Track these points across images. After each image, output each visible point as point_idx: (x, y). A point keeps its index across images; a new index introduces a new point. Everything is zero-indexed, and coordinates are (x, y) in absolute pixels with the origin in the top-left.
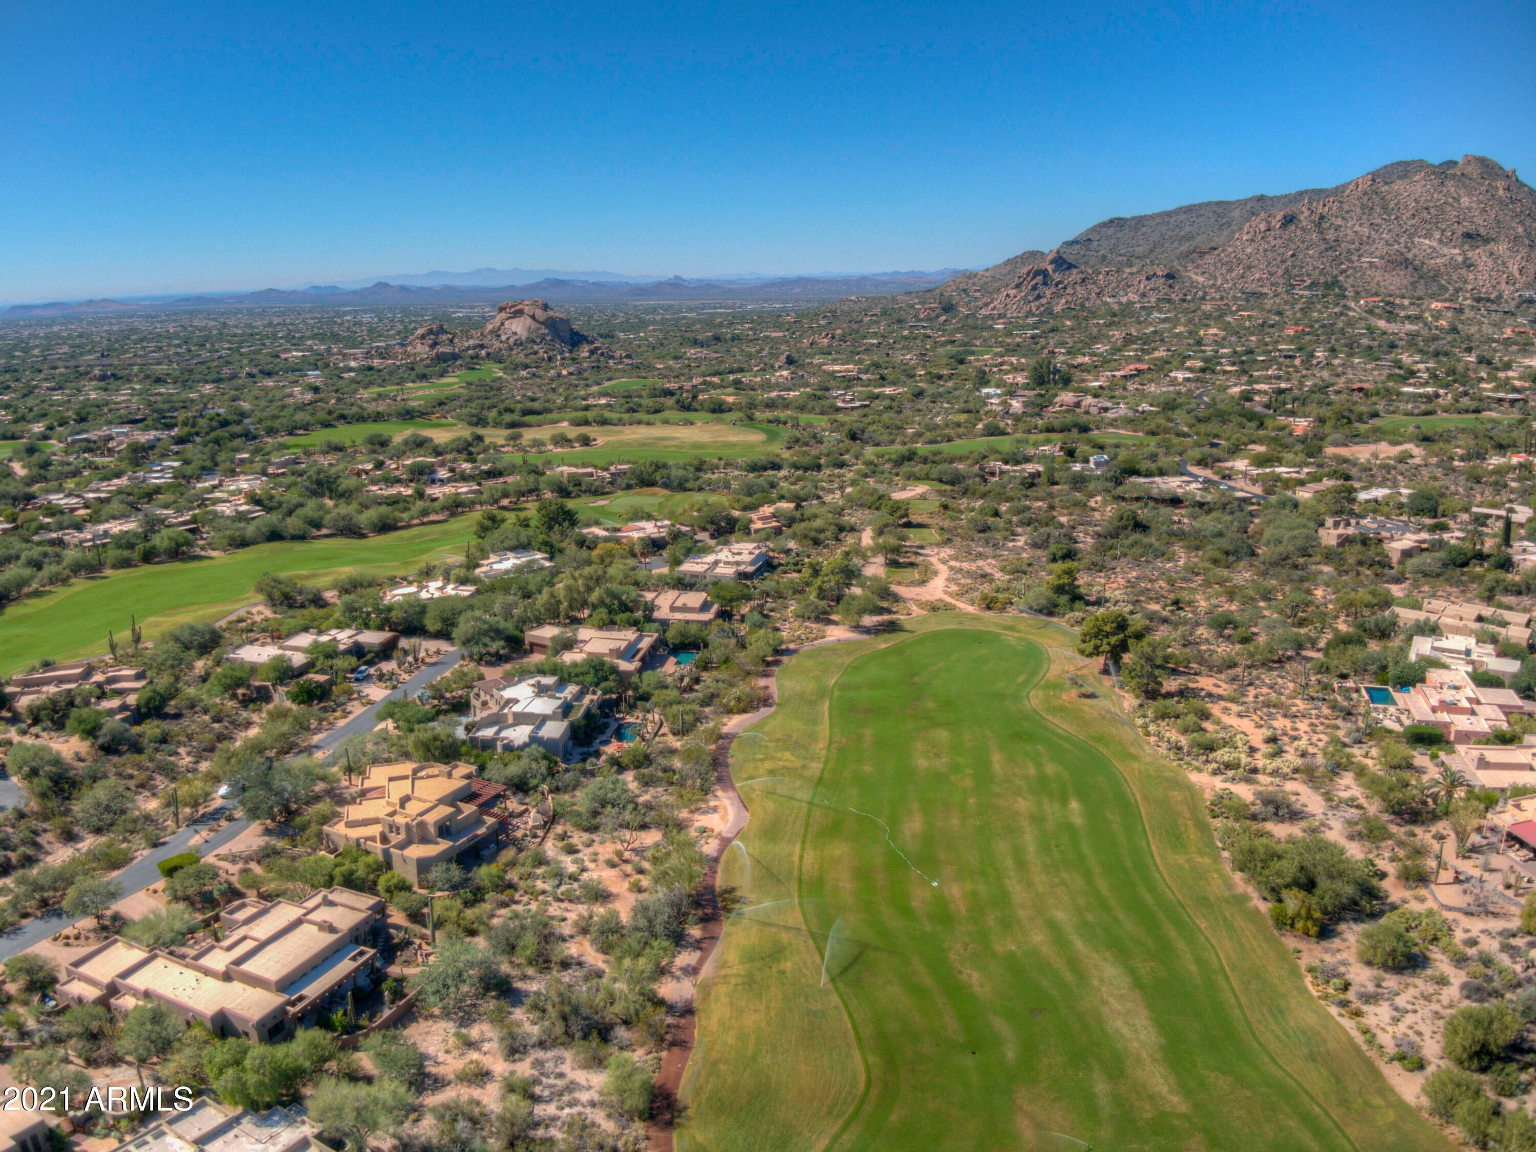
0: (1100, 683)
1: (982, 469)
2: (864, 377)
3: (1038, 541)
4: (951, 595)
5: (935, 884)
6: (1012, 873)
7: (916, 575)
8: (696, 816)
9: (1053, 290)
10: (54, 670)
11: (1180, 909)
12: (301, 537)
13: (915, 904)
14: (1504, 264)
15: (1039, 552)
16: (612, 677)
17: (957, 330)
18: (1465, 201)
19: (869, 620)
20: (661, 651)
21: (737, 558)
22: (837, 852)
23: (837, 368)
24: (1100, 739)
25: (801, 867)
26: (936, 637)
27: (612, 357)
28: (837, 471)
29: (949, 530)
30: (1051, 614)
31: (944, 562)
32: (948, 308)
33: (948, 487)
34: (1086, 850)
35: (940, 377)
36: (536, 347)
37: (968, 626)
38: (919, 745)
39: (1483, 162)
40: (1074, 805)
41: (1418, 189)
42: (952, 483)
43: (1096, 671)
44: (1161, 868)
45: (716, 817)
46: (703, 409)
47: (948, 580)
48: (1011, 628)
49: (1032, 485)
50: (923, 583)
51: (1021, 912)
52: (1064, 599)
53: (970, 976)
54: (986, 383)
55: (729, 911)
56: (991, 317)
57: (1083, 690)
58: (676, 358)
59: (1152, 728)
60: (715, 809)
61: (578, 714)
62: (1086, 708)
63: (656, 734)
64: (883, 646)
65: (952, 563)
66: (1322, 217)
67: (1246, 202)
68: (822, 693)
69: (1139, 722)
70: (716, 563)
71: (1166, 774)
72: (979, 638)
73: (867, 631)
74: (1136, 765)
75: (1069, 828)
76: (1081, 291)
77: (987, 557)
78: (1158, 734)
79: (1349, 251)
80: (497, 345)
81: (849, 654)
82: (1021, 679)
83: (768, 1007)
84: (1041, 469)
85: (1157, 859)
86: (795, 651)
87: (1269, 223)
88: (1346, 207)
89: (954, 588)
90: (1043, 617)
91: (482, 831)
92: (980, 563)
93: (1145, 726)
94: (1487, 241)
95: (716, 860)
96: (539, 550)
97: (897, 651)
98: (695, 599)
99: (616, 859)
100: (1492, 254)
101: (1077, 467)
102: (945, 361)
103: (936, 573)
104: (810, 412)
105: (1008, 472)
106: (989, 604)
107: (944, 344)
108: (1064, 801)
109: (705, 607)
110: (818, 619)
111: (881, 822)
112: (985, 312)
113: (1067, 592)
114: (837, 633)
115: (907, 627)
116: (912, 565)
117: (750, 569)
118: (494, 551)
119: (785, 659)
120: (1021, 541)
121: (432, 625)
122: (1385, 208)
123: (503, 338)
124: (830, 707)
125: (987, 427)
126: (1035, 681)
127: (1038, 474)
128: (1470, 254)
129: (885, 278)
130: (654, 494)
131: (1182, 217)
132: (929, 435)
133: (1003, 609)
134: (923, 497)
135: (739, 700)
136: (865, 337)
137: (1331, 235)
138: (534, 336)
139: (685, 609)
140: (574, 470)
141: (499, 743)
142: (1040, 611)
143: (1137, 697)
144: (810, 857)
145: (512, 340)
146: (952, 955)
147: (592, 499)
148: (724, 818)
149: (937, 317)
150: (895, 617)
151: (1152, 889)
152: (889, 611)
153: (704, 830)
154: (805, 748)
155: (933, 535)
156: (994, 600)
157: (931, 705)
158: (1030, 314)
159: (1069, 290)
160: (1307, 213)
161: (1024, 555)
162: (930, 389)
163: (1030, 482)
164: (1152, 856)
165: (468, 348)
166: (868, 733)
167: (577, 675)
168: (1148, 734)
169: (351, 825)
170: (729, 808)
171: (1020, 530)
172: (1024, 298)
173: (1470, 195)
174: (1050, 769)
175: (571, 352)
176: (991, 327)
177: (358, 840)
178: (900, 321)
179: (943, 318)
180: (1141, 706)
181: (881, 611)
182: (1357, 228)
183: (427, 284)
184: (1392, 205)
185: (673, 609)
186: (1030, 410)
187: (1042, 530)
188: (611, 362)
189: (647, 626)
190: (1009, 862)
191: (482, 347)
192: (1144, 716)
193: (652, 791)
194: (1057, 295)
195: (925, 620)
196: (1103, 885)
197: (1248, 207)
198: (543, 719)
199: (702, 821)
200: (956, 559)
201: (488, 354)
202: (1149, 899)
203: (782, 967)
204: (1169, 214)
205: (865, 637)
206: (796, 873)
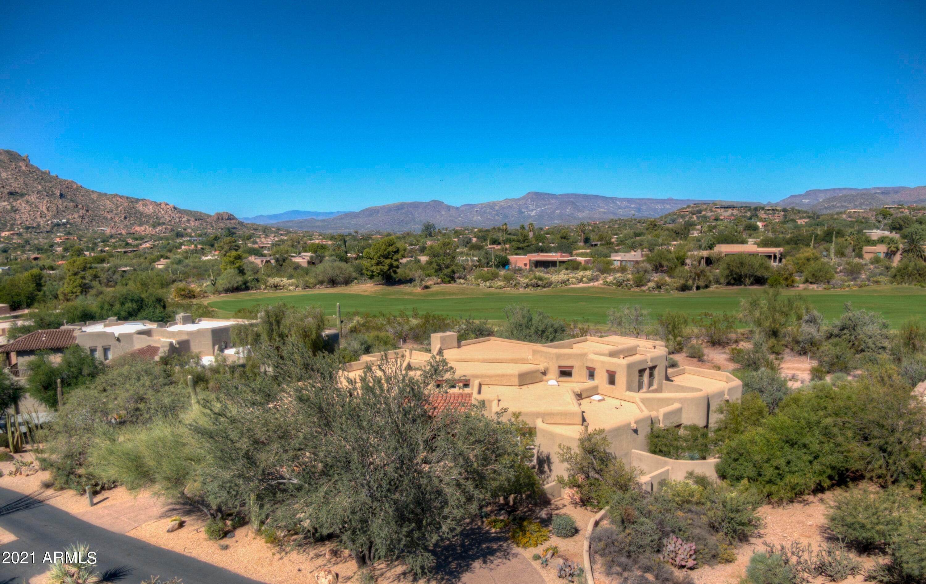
94: (22, 195)
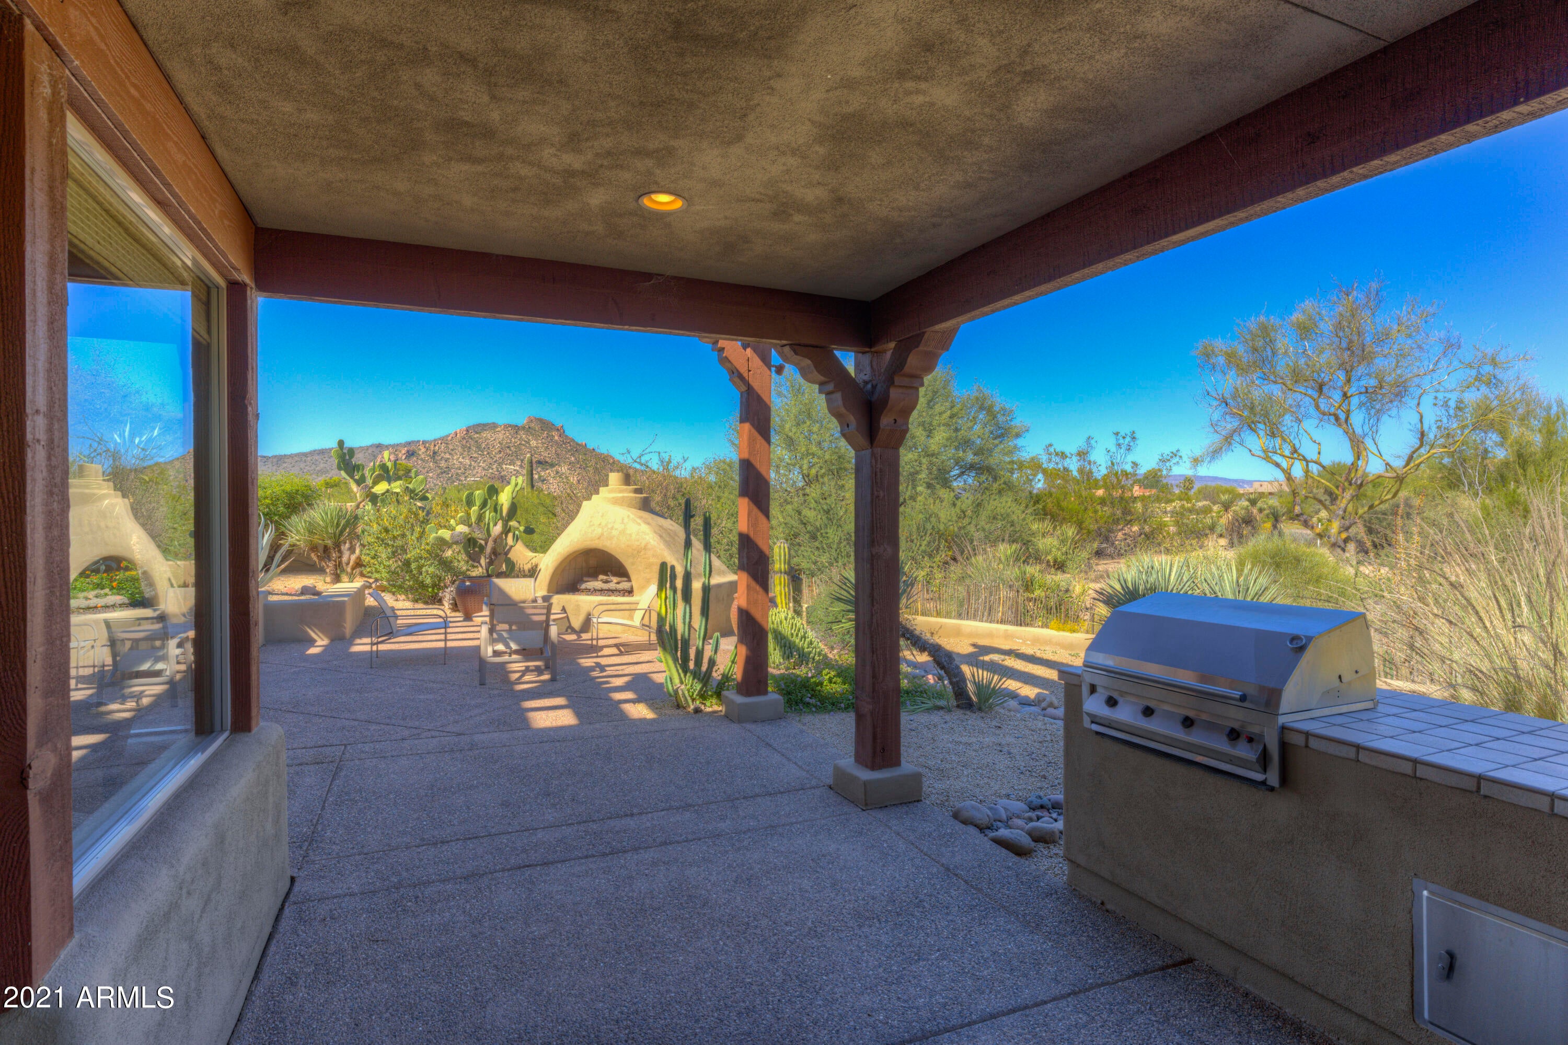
14: (567, 477)
18: (533, 443)
39: (541, 421)
41: (501, 436)
66: (435, 453)
67: (367, 448)
79: (457, 474)
87: (397, 455)
88: (451, 447)
100: (557, 472)
122: (479, 447)
128: (543, 474)
131: (317, 457)
137: (443, 464)
160: (423, 450)
173: (536, 440)
182: (461, 460)
184: (483, 445)
197: (370, 451)
204: (305, 455)
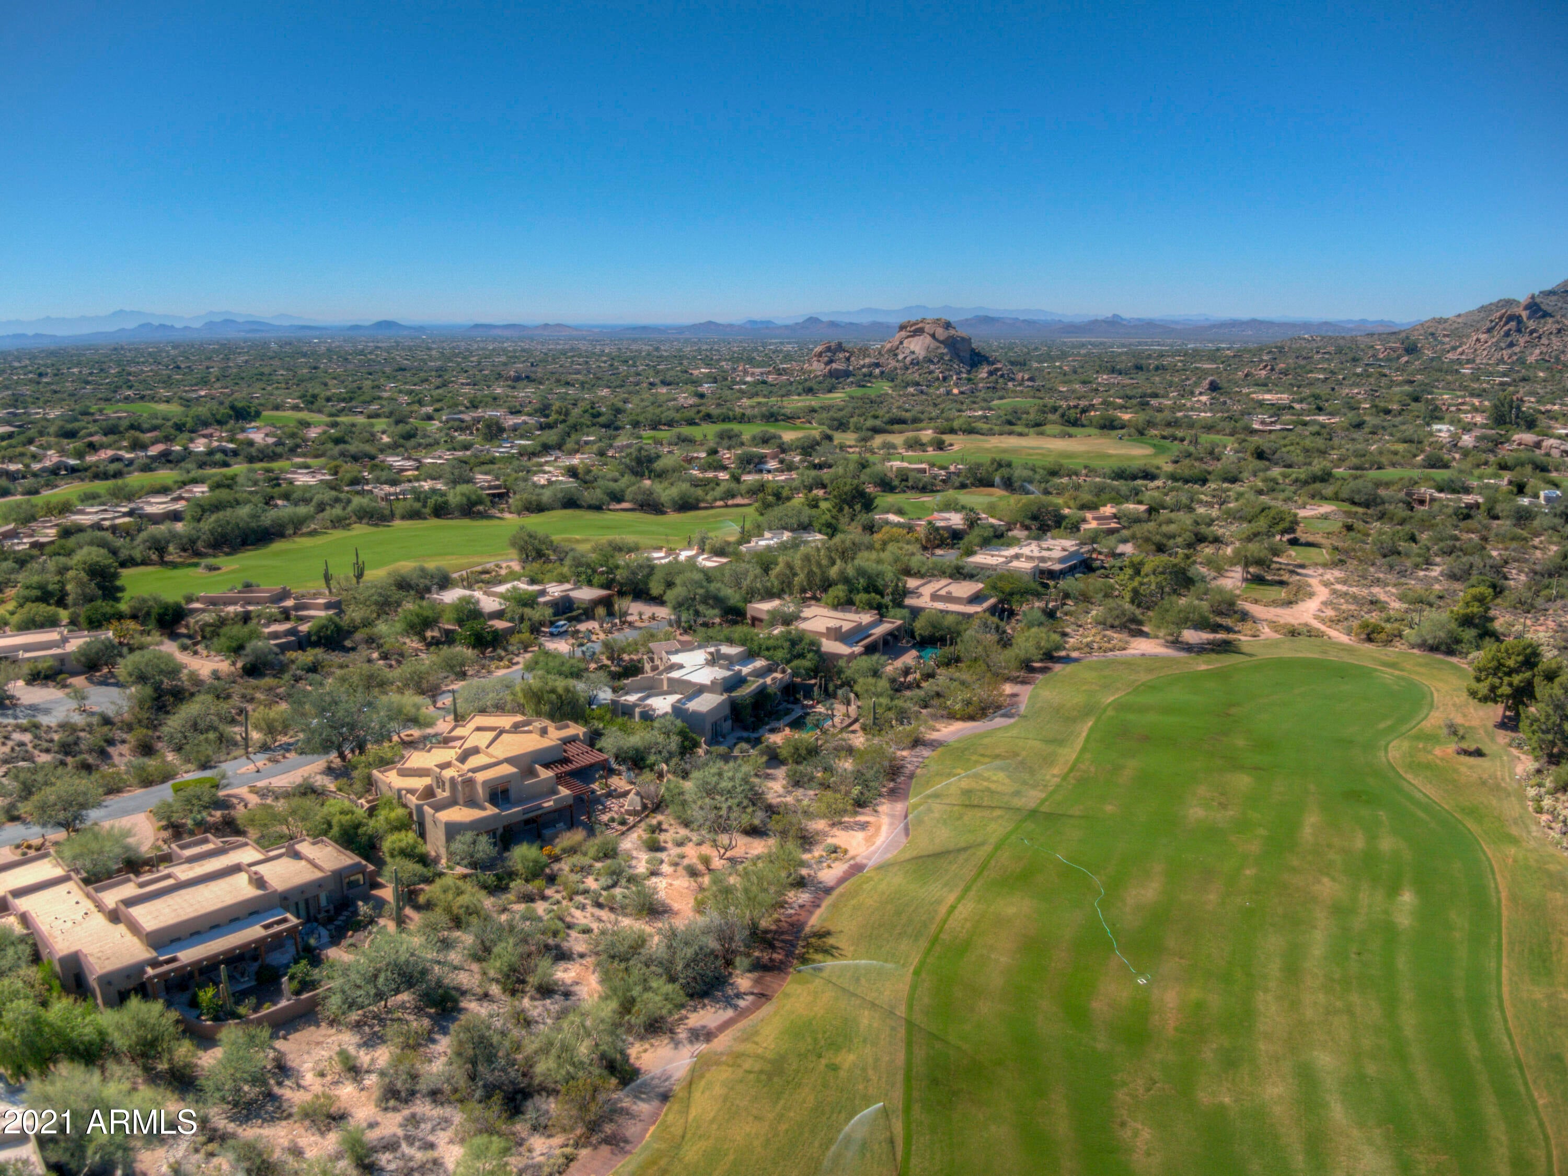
0: (1493, 739)
1: (1409, 494)
2: (1297, 406)
3: (1456, 571)
4: (1323, 621)
5: (1142, 981)
6: (1272, 984)
7: (1283, 593)
8: (835, 831)
9: (1527, 338)
10: (252, 592)
11: (1515, 1071)
12: (598, 508)
13: (1098, 1006)
15: (1457, 586)
16: (810, 656)
17: (1419, 371)
19: (1190, 636)
20: (904, 643)
21: (1045, 554)
22: (1011, 911)
23: (1267, 396)
24: (1472, 812)
25: (945, 921)
26: (1282, 664)
27: (1013, 380)
28: (1225, 485)
29: (1346, 552)
30: (1450, 652)
31: (1326, 584)
32: (1411, 349)
33: (1360, 510)
34: (1402, 963)
35: (1388, 412)
36: (932, 367)
37: (1332, 657)
38: (1202, 790)
40: (1407, 898)
42: (1367, 506)
43: (1490, 724)
44: (1507, 1003)
45: (860, 836)
46: (1091, 424)
47: (1324, 603)
48: (1393, 665)
49: (1467, 517)
50: (1289, 603)
51: (1262, 1046)
52: (1469, 634)
53: (1136, 1134)
54: (1440, 419)
55: (804, 960)
56: (1459, 362)
57: (1464, 745)
58: (1084, 383)
59: (1547, 802)
60: (864, 826)
61: (745, 691)
62: (1463, 769)
63: (842, 730)
64: (1203, 667)
65: (1338, 587)
68: (1087, 711)
69: (1532, 792)
70: (1017, 557)
71: (1552, 867)
72: (1341, 672)
73: (1188, 648)
74: (1513, 850)
75: (1389, 931)
76: (1556, 343)
77: (1386, 585)
78: (1553, 812)
80: (893, 363)
81: (1150, 670)
82: (1382, 726)
83: (780, 1117)
84: (1480, 500)
85: (1505, 989)
86: (1076, 660)
89: (1330, 613)
90: (1440, 656)
91: (549, 804)
92: (1376, 590)
93: (1538, 799)
95: (828, 891)
96: (820, 532)
97: (1221, 675)
98: (965, 589)
99: (701, 867)
101: (1525, 501)
102: (1397, 398)
103: (1311, 595)
104: (1218, 432)
105: (1440, 499)
106: (1371, 635)
107: (1400, 384)
108: (1394, 890)
109: (975, 599)
110: (1123, 627)
111: (1097, 880)
112: (1450, 356)
113: (1476, 626)
114: (1141, 647)
115: (1245, 649)
116: (1282, 583)
117: (1057, 567)
118: (770, 529)
119: (1058, 667)
120: (1436, 572)
121: (656, 589)
123: (900, 357)
124: (1092, 730)
125: (1428, 458)
126: (1404, 729)
127: (1477, 505)
129: (1350, 326)
130: (991, 495)
132: (1354, 461)
133: (1388, 642)
134: (1325, 517)
135: (968, 703)
136: (1311, 371)
138: (932, 355)
139: (949, 598)
140: (905, 465)
141: (637, 710)
142: (1434, 649)
143: (1537, 759)
144: (966, 909)
145: (908, 359)
146: (1121, 1095)
147: (918, 495)
148: (869, 840)
149: (1398, 358)
150: (1231, 636)
151: (1483, 1035)
152: (1229, 630)
153: (835, 850)
154: (1032, 772)
155: (1325, 555)
156: (1377, 629)
157: (1241, 742)
158: (1501, 361)
159: (1544, 341)
161: (1437, 587)
162: (1371, 420)
163: (1466, 514)
164: (1499, 984)
165: (863, 366)
166: (1132, 765)
167: (768, 649)
168: (1539, 810)
169: (404, 773)
170: (884, 829)
171: (1438, 559)
172: (1496, 344)
174: (1387, 844)
175: (969, 372)
176: (1457, 371)
177: (399, 791)
178: (1354, 360)
179: (1405, 359)
180: (1539, 771)
181: (1216, 628)
183: (855, 320)
185: (935, 597)
186: (1483, 445)
187: (1464, 559)
188: (1010, 384)
189: (892, 612)
190: (1274, 968)
191: (877, 365)
192: (1540, 785)
193: (800, 792)
194: (1530, 344)
195: (1275, 644)
196: (1409, 1020)
198: (700, 690)
199: (840, 838)
200: (1344, 582)
201: (882, 373)
202: (1473, 1050)
203: (838, 1060)
205: (1183, 655)
206: (933, 928)
